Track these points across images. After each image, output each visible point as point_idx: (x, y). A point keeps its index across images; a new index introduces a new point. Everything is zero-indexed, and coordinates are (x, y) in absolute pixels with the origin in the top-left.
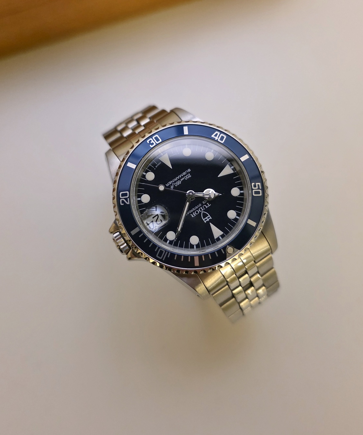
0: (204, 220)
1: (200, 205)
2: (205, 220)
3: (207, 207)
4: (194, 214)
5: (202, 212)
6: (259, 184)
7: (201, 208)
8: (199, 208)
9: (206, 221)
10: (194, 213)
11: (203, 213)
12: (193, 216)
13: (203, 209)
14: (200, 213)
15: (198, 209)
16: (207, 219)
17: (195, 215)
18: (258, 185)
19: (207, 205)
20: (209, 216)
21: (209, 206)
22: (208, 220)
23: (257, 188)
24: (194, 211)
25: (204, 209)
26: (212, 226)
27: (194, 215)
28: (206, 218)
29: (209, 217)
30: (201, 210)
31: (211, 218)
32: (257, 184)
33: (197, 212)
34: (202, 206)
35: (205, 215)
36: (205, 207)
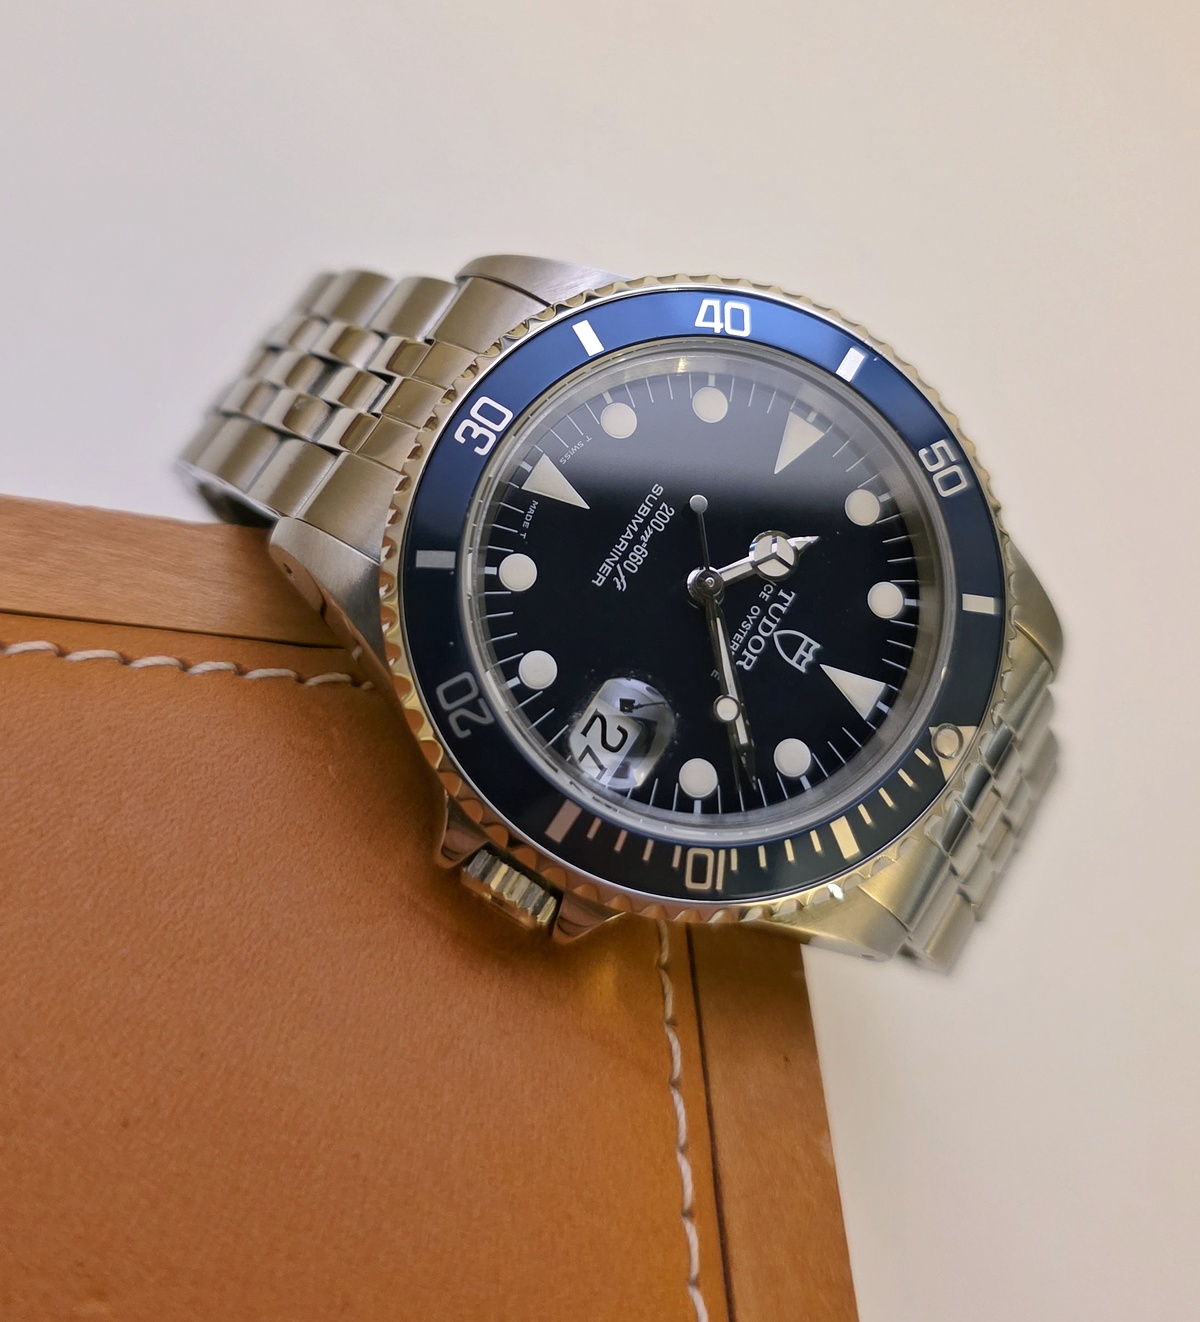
0: (793, 662)
1: (755, 611)
2: (799, 663)
3: (784, 609)
4: (749, 656)
5: (776, 634)
6: (942, 443)
7: (765, 620)
8: (757, 622)
9: (804, 662)
10: (749, 651)
11: (779, 636)
12: (748, 664)
13: (774, 622)
14: (769, 640)
15: (754, 631)
16: (805, 654)
17: (754, 659)
18: (942, 450)
19: (782, 601)
20: (807, 639)
21: (790, 599)
22: (809, 657)
23: (941, 463)
24: (744, 646)
25: (778, 620)
26: (833, 673)
27: (750, 661)
28: (801, 651)
29: (810, 645)
30: (767, 628)
31: (816, 646)
32: (935, 446)
33: (757, 645)
34: (764, 613)
35: (792, 645)
36: (777, 612)
